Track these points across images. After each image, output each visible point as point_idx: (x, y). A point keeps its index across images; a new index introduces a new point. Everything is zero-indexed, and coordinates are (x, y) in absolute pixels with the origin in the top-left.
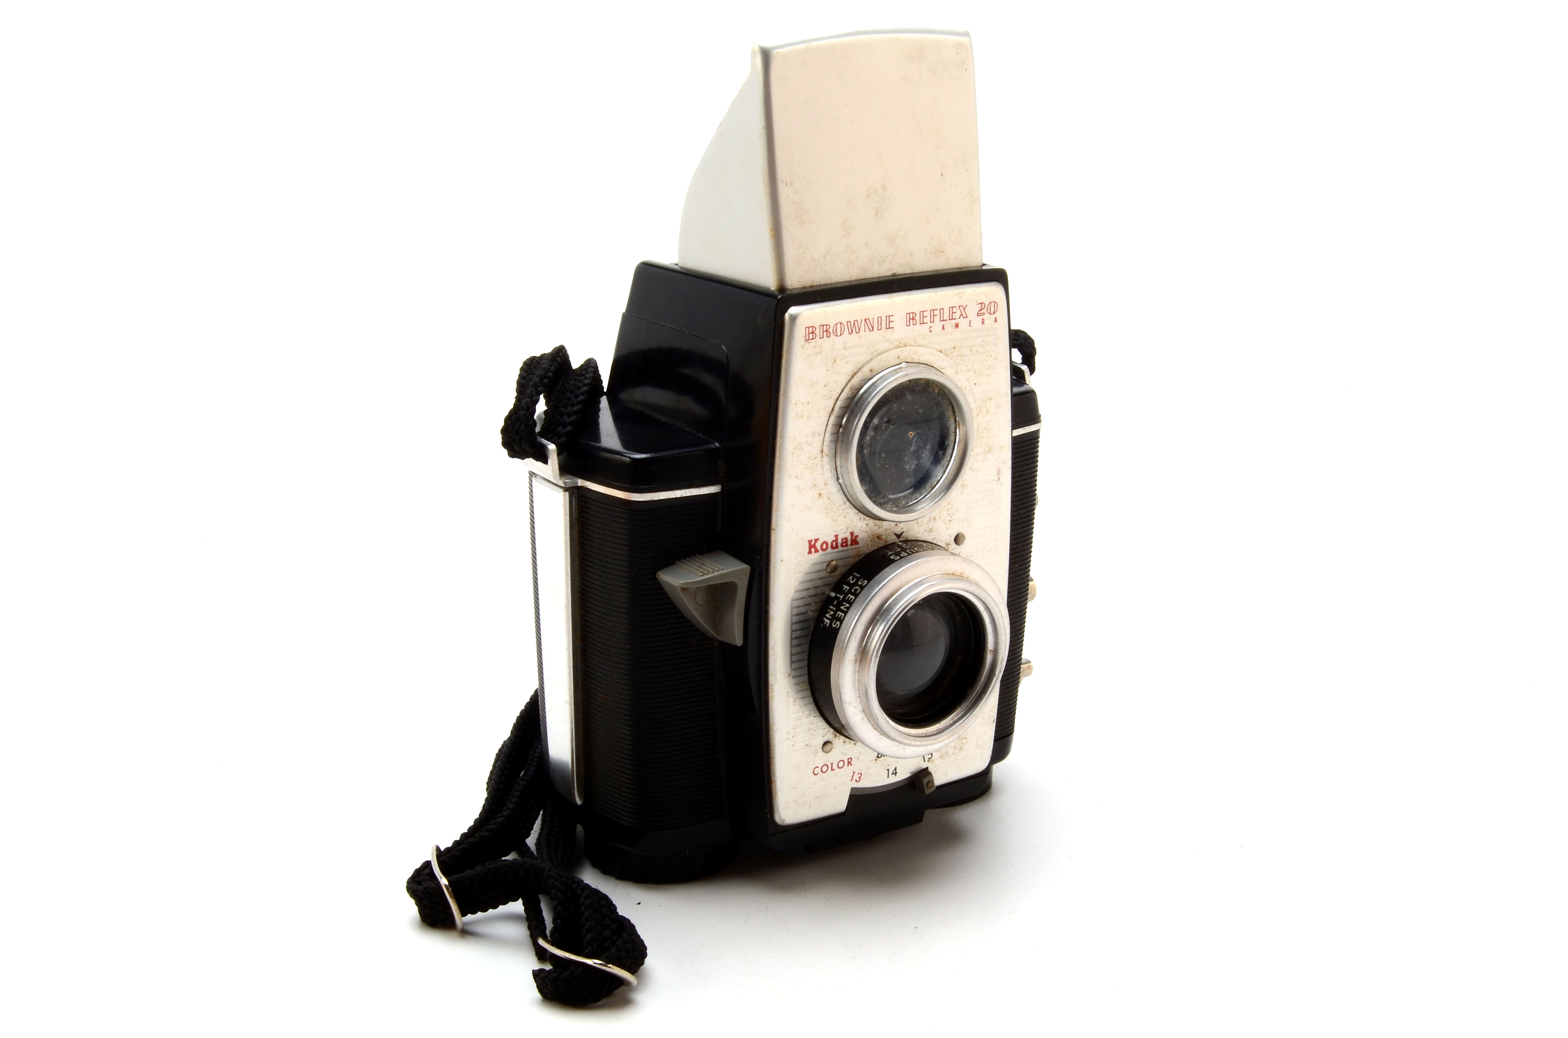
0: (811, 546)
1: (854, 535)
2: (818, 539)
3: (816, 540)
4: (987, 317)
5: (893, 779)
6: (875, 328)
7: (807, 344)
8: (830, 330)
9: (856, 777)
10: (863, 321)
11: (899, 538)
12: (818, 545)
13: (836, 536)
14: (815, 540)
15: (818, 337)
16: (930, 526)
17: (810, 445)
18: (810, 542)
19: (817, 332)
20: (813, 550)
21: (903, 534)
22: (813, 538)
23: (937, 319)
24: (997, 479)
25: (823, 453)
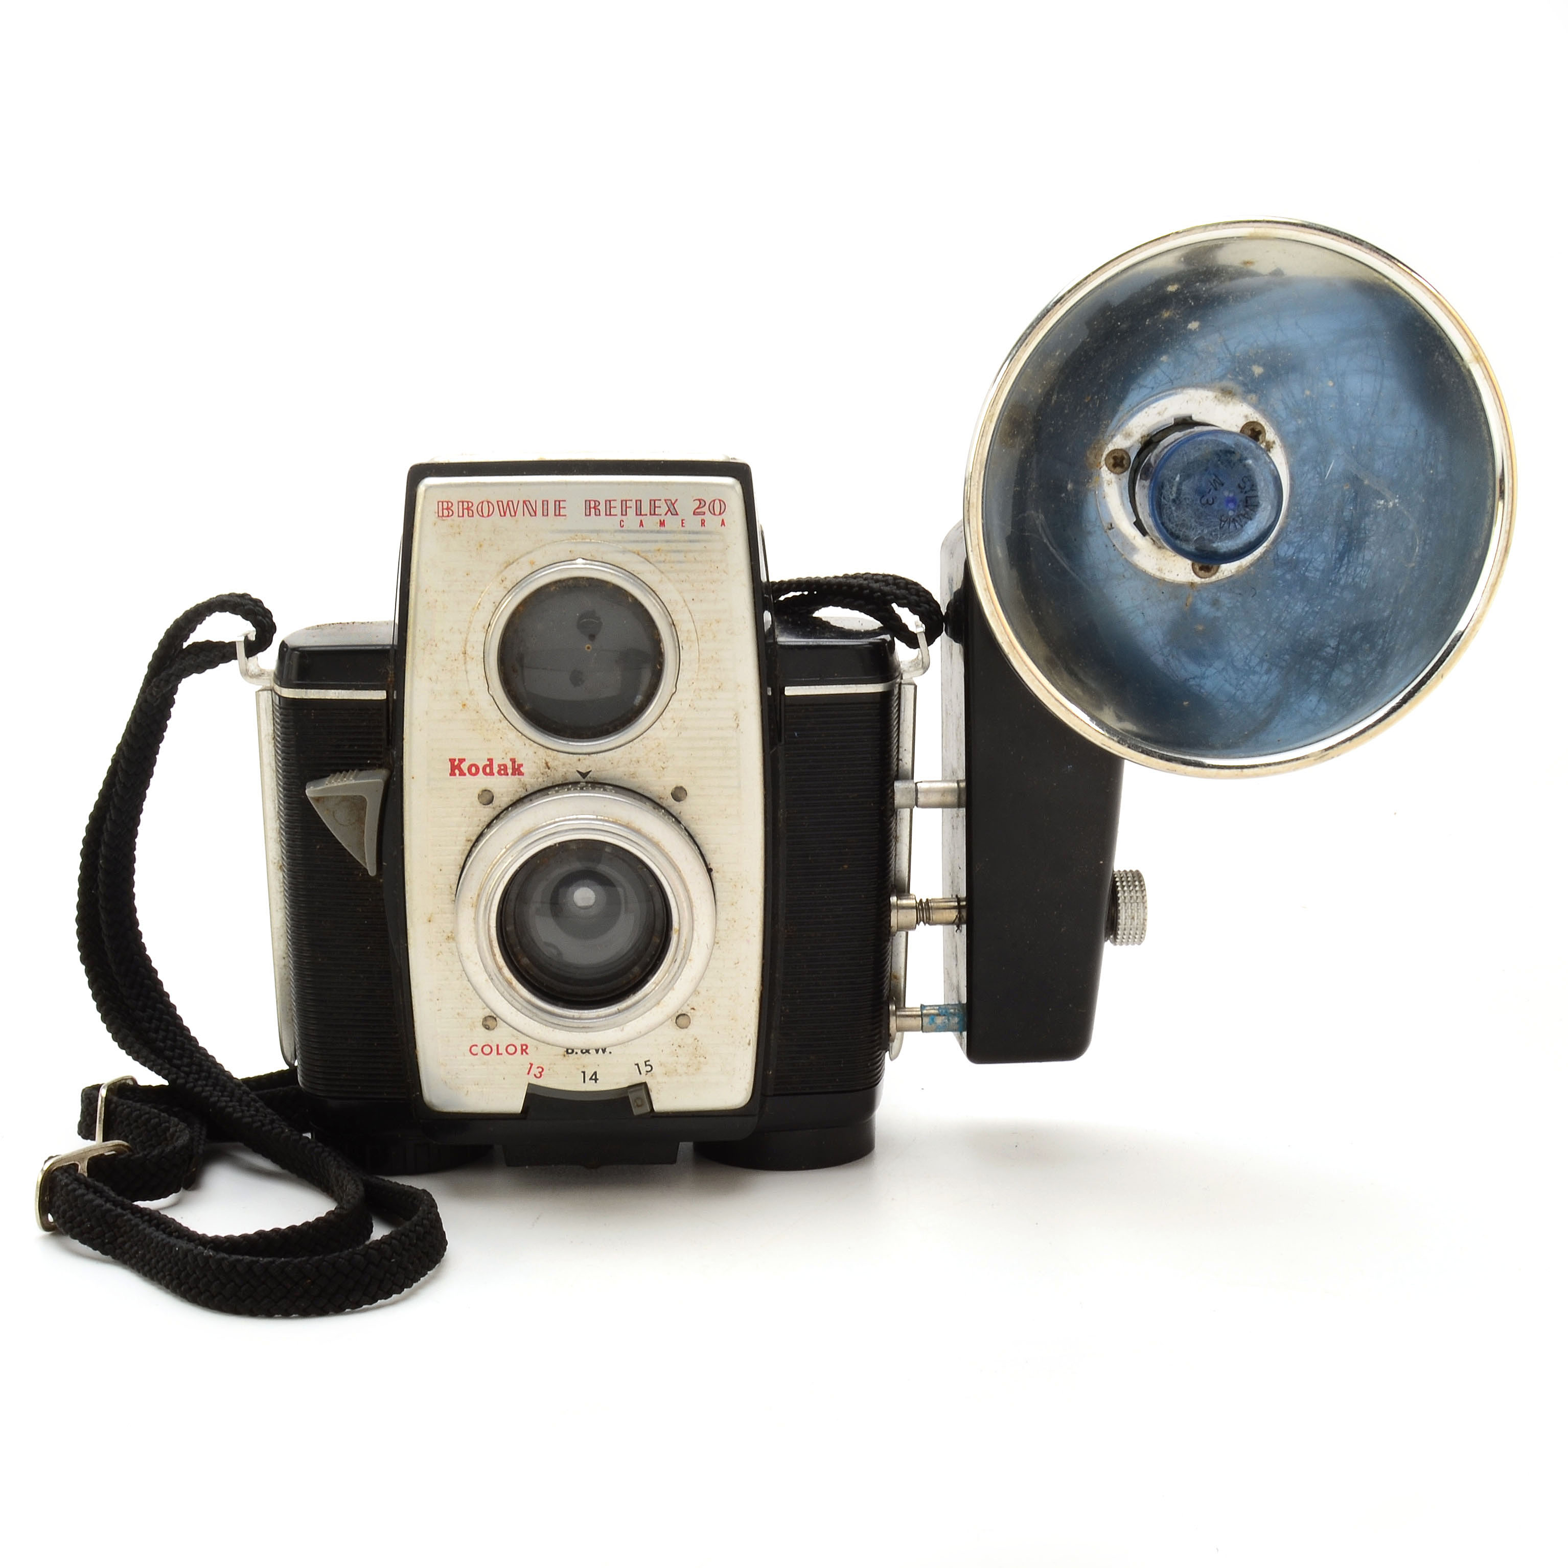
0: (453, 768)
1: (516, 764)
2: (464, 760)
3: (462, 761)
4: (708, 517)
5: (591, 1086)
6: (539, 512)
7: (439, 521)
8: (474, 508)
9: (535, 1070)
10: (521, 503)
11: (584, 778)
12: (464, 766)
13: (491, 760)
14: (459, 760)
15: (456, 514)
16: (632, 770)
17: (447, 642)
18: (452, 761)
19: (455, 508)
20: (457, 772)
21: (591, 773)
22: (457, 757)
23: (631, 512)
24: (735, 725)
25: (466, 655)
